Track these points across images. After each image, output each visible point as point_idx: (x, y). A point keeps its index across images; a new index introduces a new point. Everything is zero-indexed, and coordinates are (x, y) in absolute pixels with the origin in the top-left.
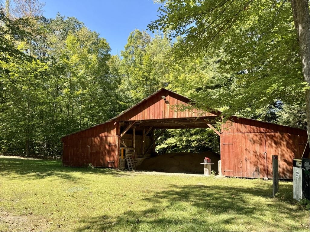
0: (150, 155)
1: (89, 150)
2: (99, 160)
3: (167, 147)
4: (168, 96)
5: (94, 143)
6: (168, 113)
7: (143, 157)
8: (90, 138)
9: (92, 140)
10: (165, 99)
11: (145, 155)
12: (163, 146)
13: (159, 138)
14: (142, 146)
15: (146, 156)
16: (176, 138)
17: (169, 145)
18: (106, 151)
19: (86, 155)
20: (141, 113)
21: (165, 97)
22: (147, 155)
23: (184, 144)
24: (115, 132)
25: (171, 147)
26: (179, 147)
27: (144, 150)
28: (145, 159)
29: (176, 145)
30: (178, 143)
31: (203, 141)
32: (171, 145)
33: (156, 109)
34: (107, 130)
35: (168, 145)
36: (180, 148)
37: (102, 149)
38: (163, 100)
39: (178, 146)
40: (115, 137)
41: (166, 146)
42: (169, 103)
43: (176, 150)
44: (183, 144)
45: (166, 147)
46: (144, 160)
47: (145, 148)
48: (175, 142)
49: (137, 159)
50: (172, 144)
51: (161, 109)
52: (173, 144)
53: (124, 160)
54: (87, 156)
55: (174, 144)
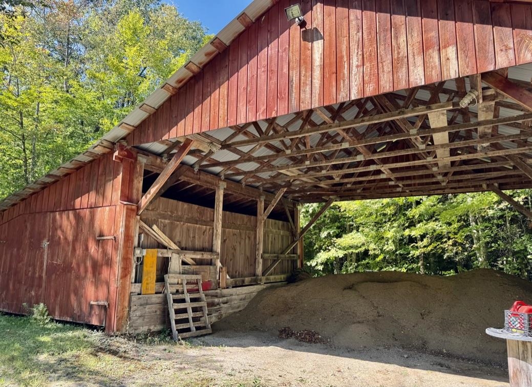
0: (283, 276)
1: (45, 257)
2: (68, 296)
3: (345, 255)
4: (318, 7)
5: (59, 232)
6: (317, 82)
7: (255, 282)
8: (52, 214)
9: (54, 220)
10: (303, 24)
11: (264, 278)
12: (334, 253)
13: (324, 234)
14: (254, 248)
15: (267, 279)
16: (367, 230)
17: (350, 251)
18: (89, 264)
19: (37, 275)
20: (207, 102)
21: (304, 12)
22: (272, 277)
23: (391, 247)
24: (116, 190)
25: (354, 257)
26: (376, 256)
27: (261, 261)
28: (264, 290)
29: (367, 251)
30: (372, 246)
31: (449, 238)
32: (354, 251)
33: (264, 77)
34: (94, 185)
35: (345, 252)
36: (378, 260)
37: (78, 252)
38: (296, 30)
39: (371, 253)
40: (118, 208)
41: (341, 254)
42: (323, 38)
43: (367, 266)
44: (385, 248)
45: (341, 256)
46: (260, 293)
47: (266, 255)
48: (363, 244)
49: (225, 291)
50: (357, 247)
51: (285, 70)
52: (359, 250)
53: (156, 299)
54: (40, 277)
55: (363, 249)
